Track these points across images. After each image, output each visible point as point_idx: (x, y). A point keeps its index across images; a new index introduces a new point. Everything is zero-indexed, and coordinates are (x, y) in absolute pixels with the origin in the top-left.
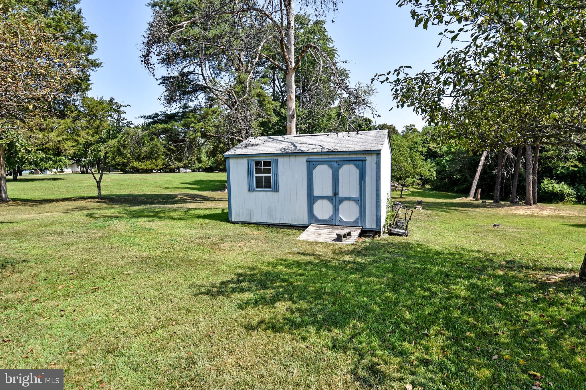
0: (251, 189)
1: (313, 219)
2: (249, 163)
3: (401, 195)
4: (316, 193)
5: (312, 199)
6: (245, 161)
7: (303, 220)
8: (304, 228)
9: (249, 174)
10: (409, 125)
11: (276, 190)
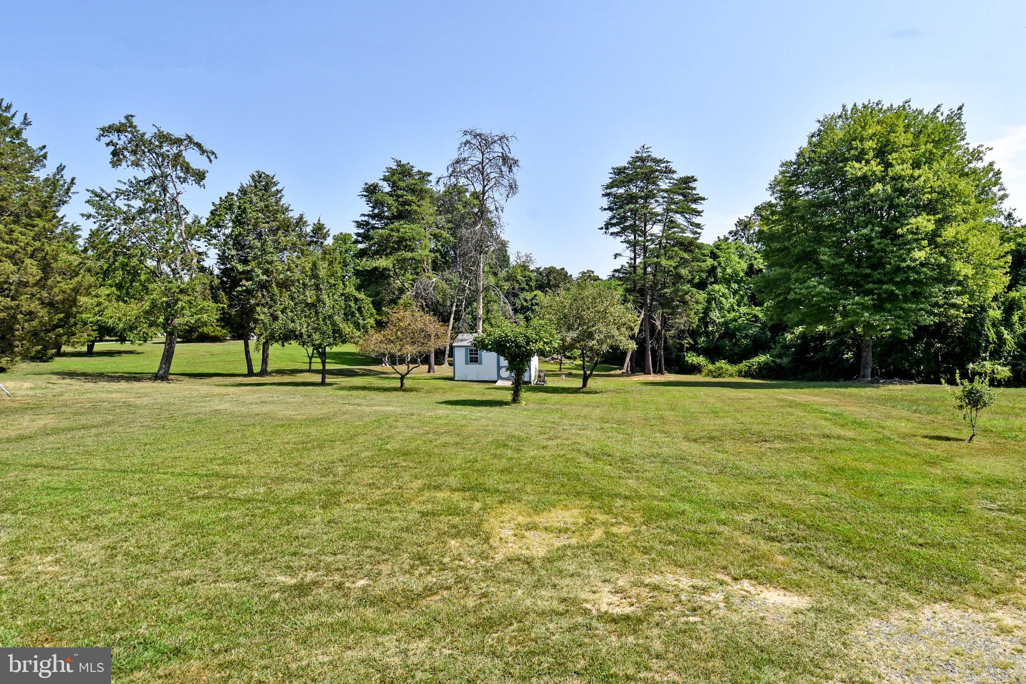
0: (467, 363)
1: (500, 377)
2: (466, 350)
3: (560, 368)
4: (501, 365)
5: (499, 368)
6: (464, 349)
7: (495, 378)
8: (495, 382)
9: (466, 356)
10: (586, 271)
11: (481, 363)
